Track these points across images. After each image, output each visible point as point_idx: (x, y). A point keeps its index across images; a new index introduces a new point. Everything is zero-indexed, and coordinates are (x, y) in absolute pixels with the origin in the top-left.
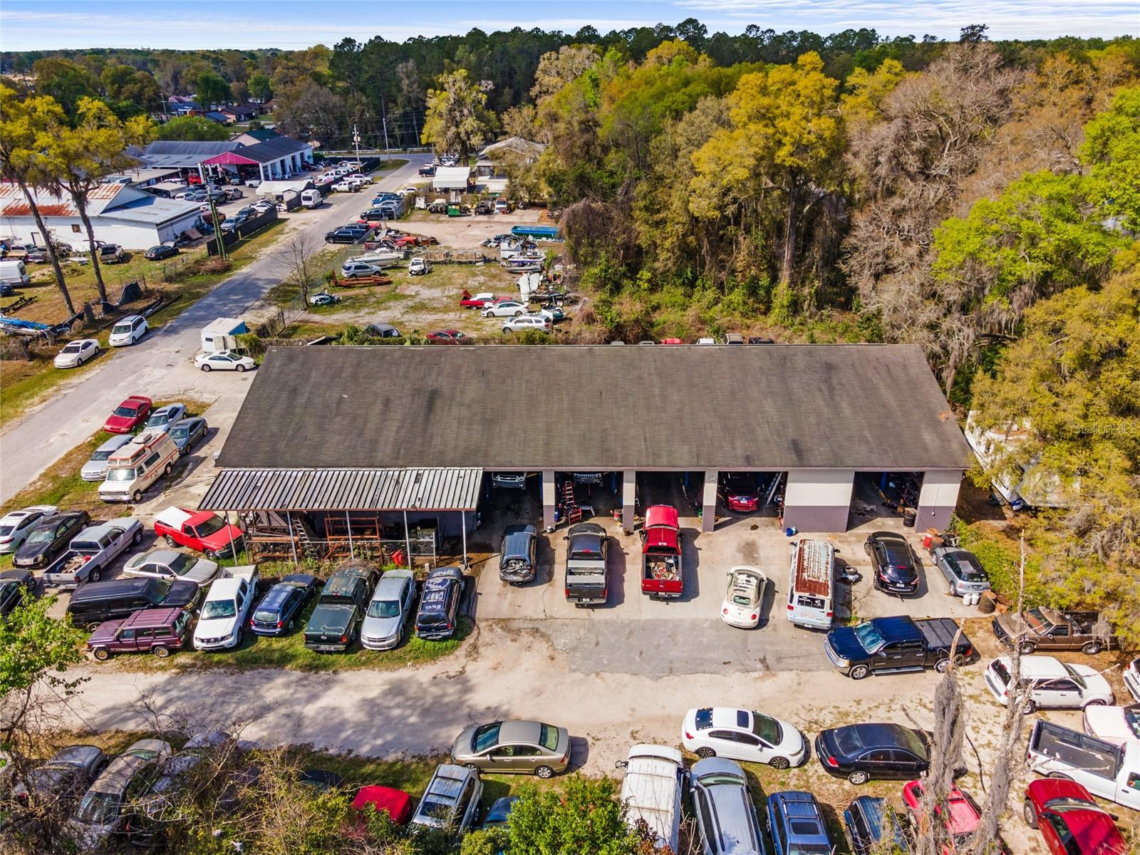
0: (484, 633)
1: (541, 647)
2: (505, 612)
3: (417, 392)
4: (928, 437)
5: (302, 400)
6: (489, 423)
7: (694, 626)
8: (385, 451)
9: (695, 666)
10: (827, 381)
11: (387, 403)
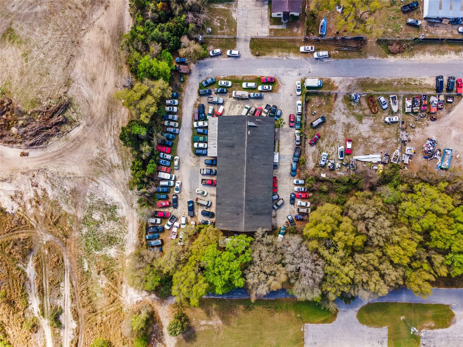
0: (197, 158)
1: (195, 165)
2: (201, 160)
3: (234, 144)
4: (221, 224)
5: (232, 125)
6: (226, 157)
7: (198, 185)
8: (221, 141)
9: (191, 184)
10: (234, 212)
11: (231, 139)
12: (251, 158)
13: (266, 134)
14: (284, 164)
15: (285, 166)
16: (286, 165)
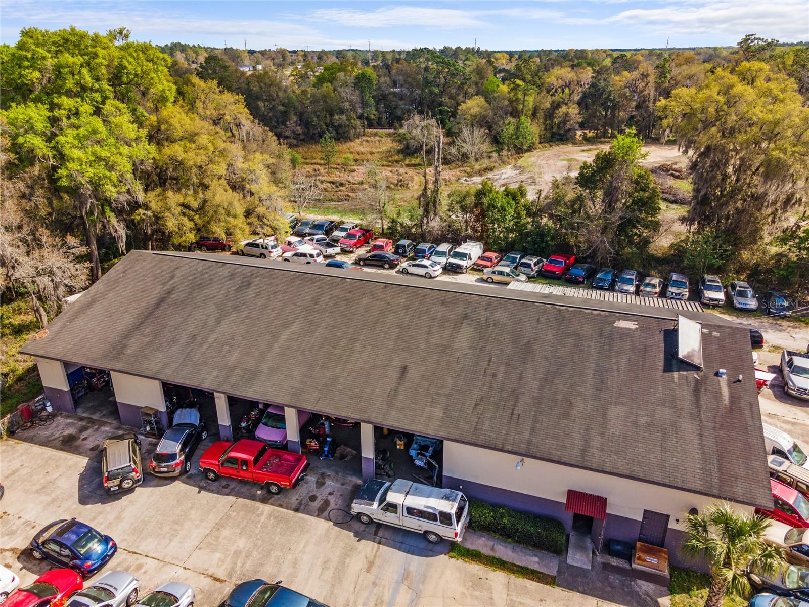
12: (466, 316)
13: (616, 412)
14: (356, 564)
15: (341, 568)
16: (338, 578)
